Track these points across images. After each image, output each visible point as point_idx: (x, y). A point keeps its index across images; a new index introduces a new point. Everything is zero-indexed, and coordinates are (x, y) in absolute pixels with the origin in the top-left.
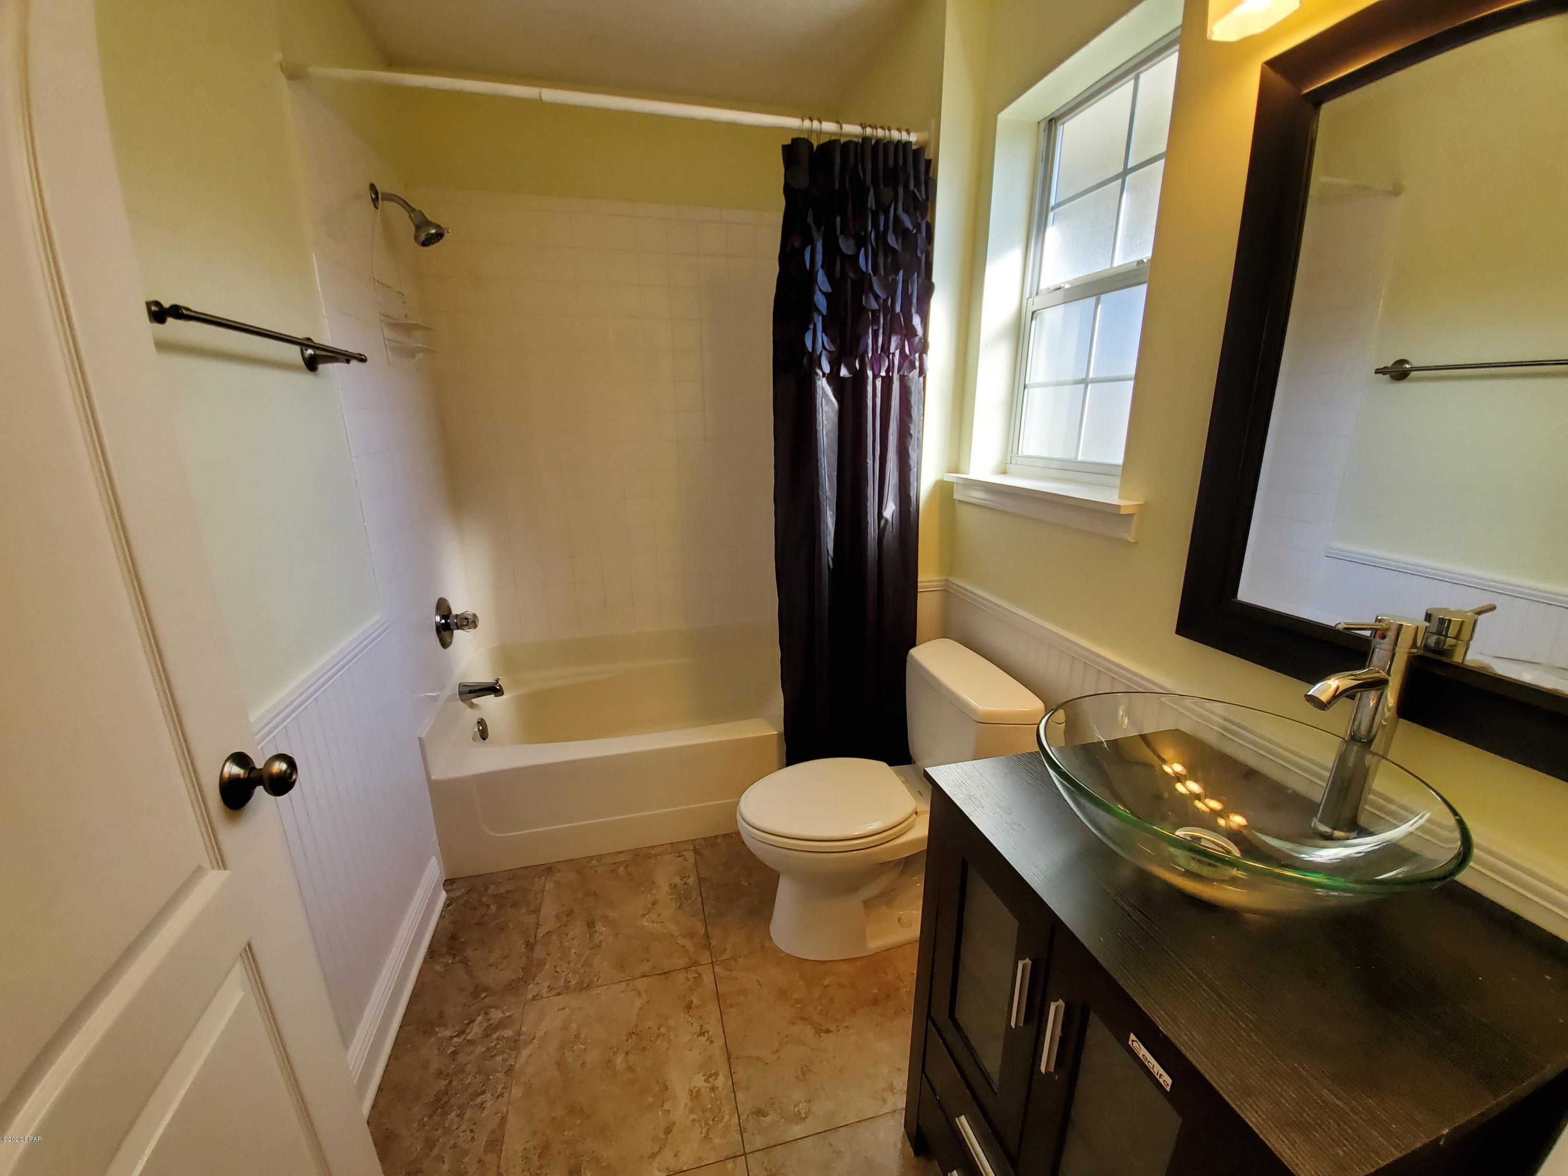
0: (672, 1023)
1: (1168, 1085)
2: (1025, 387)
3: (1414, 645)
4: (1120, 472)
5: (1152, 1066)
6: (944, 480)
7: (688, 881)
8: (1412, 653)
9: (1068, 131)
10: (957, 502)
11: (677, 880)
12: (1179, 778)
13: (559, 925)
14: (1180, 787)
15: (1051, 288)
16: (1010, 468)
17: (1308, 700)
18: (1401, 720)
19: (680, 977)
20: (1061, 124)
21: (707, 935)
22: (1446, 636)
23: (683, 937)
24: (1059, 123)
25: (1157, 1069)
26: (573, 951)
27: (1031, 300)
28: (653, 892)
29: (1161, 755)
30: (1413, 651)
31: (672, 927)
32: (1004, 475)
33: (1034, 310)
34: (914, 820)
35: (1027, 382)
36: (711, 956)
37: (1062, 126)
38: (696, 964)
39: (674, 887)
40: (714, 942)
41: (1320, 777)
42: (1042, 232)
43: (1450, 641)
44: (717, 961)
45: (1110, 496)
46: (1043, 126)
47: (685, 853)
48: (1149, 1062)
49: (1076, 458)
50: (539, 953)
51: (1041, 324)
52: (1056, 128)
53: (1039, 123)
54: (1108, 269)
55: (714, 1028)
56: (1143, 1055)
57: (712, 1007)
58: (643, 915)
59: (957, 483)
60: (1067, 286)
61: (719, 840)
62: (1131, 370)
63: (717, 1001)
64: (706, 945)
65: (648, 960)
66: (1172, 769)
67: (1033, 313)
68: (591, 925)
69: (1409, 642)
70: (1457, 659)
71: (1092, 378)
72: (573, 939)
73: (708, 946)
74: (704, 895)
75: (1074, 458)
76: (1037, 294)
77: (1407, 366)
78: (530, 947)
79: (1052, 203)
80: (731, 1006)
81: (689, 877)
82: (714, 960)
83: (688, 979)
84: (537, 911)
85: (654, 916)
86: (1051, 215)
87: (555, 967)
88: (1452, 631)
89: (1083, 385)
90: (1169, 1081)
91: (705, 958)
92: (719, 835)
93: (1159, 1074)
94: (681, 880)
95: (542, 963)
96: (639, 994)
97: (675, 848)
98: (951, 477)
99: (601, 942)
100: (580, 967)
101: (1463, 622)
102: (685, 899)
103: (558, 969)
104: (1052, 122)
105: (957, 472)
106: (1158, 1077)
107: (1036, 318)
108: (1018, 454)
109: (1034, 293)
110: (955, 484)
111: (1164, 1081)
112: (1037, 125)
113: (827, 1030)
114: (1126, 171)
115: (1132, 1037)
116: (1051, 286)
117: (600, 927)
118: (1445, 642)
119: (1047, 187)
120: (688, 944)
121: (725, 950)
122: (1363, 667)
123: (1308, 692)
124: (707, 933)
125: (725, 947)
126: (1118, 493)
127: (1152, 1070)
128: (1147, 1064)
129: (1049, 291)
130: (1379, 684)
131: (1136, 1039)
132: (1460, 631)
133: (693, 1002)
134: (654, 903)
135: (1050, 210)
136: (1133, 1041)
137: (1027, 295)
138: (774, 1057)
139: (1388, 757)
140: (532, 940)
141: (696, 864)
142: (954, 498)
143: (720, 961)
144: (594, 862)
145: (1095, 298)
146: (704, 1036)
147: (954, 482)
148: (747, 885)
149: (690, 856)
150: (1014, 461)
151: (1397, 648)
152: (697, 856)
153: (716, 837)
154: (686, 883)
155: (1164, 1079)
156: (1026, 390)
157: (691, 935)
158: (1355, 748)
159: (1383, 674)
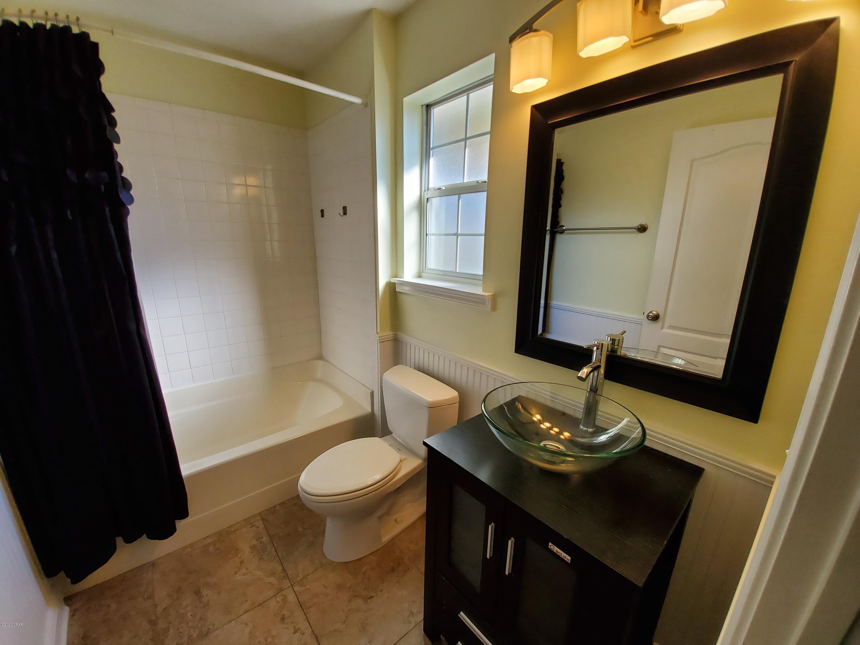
0: (274, 633)
1: (569, 560)
2: (427, 235)
3: (608, 351)
4: (481, 278)
5: (560, 554)
6: (391, 281)
7: (263, 540)
8: (608, 354)
9: (436, 111)
10: (398, 293)
11: (254, 542)
12: (540, 422)
13: (173, 601)
14: (542, 426)
15: (436, 188)
16: (423, 274)
17: (578, 379)
18: (606, 380)
19: (273, 604)
20: (432, 109)
21: (284, 570)
22: (614, 345)
23: (268, 576)
24: (432, 108)
25: (563, 554)
26: (189, 614)
27: (426, 193)
28: (239, 556)
29: (531, 413)
30: (608, 353)
31: (259, 574)
32: (419, 278)
33: (428, 197)
34: (401, 466)
35: (427, 233)
36: (290, 581)
37: (433, 109)
38: (281, 590)
39: (253, 548)
40: (290, 573)
41: (581, 408)
42: (428, 160)
43: (616, 347)
44: (294, 583)
45: (478, 290)
46: (424, 107)
47: (255, 523)
48: (559, 553)
49: (456, 270)
50: (162, 625)
51: (431, 204)
52: (430, 109)
53: (422, 106)
54: (462, 183)
55: (303, 625)
56: (556, 551)
57: (299, 614)
58: (236, 573)
59: (397, 283)
60: (444, 188)
61: (277, 508)
62: (483, 231)
63: (301, 608)
64: (285, 576)
65: (246, 601)
66: (537, 418)
67: (427, 199)
68: (197, 592)
69: (606, 350)
70: (619, 354)
71: (460, 233)
72: (186, 607)
73: (287, 576)
74: (276, 545)
75: (455, 270)
76: (428, 190)
77: (564, 228)
78: (153, 623)
79: (431, 146)
80: (310, 607)
81: (262, 538)
82: (292, 583)
83: (278, 602)
84: (151, 597)
85: (243, 571)
86: (431, 152)
87: (178, 629)
88: (616, 343)
89: (456, 236)
90: (569, 558)
91: (287, 584)
92: (277, 505)
93: (564, 556)
94: (257, 541)
95: (166, 630)
96: (246, 624)
97: (248, 522)
98: (394, 280)
99: (208, 601)
100: (197, 623)
101: (619, 339)
102: (263, 552)
103: (181, 630)
104: (428, 107)
105: (396, 277)
106: (564, 558)
107: (429, 202)
108: (426, 267)
109: (427, 189)
110: (396, 284)
111: (567, 559)
112: (421, 107)
113: (371, 597)
114: (466, 139)
115: (550, 544)
116: (436, 187)
117: (205, 592)
118: (614, 347)
119: (429, 138)
120: (272, 580)
121: (298, 574)
122: (591, 363)
123: (578, 375)
124: (283, 568)
125: (298, 572)
126: (482, 289)
127: (561, 556)
128: (558, 554)
129: (435, 189)
130: (598, 367)
131: (552, 544)
132: (618, 343)
133: (285, 615)
134: (242, 562)
135: (431, 149)
136: (550, 546)
137: (423, 190)
138: (344, 626)
139: (603, 395)
140: (154, 618)
141: (265, 527)
142: (396, 290)
143: (296, 582)
144: (189, 550)
145: (457, 196)
146: (297, 632)
147: (395, 283)
148: (303, 530)
149: (260, 524)
150: (424, 271)
151: (602, 353)
152: (264, 523)
153: (275, 506)
154: (261, 542)
155: (567, 558)
156: (427, 236)
157: (273, 574)
158: (592, 394)
159: (598, 364)
